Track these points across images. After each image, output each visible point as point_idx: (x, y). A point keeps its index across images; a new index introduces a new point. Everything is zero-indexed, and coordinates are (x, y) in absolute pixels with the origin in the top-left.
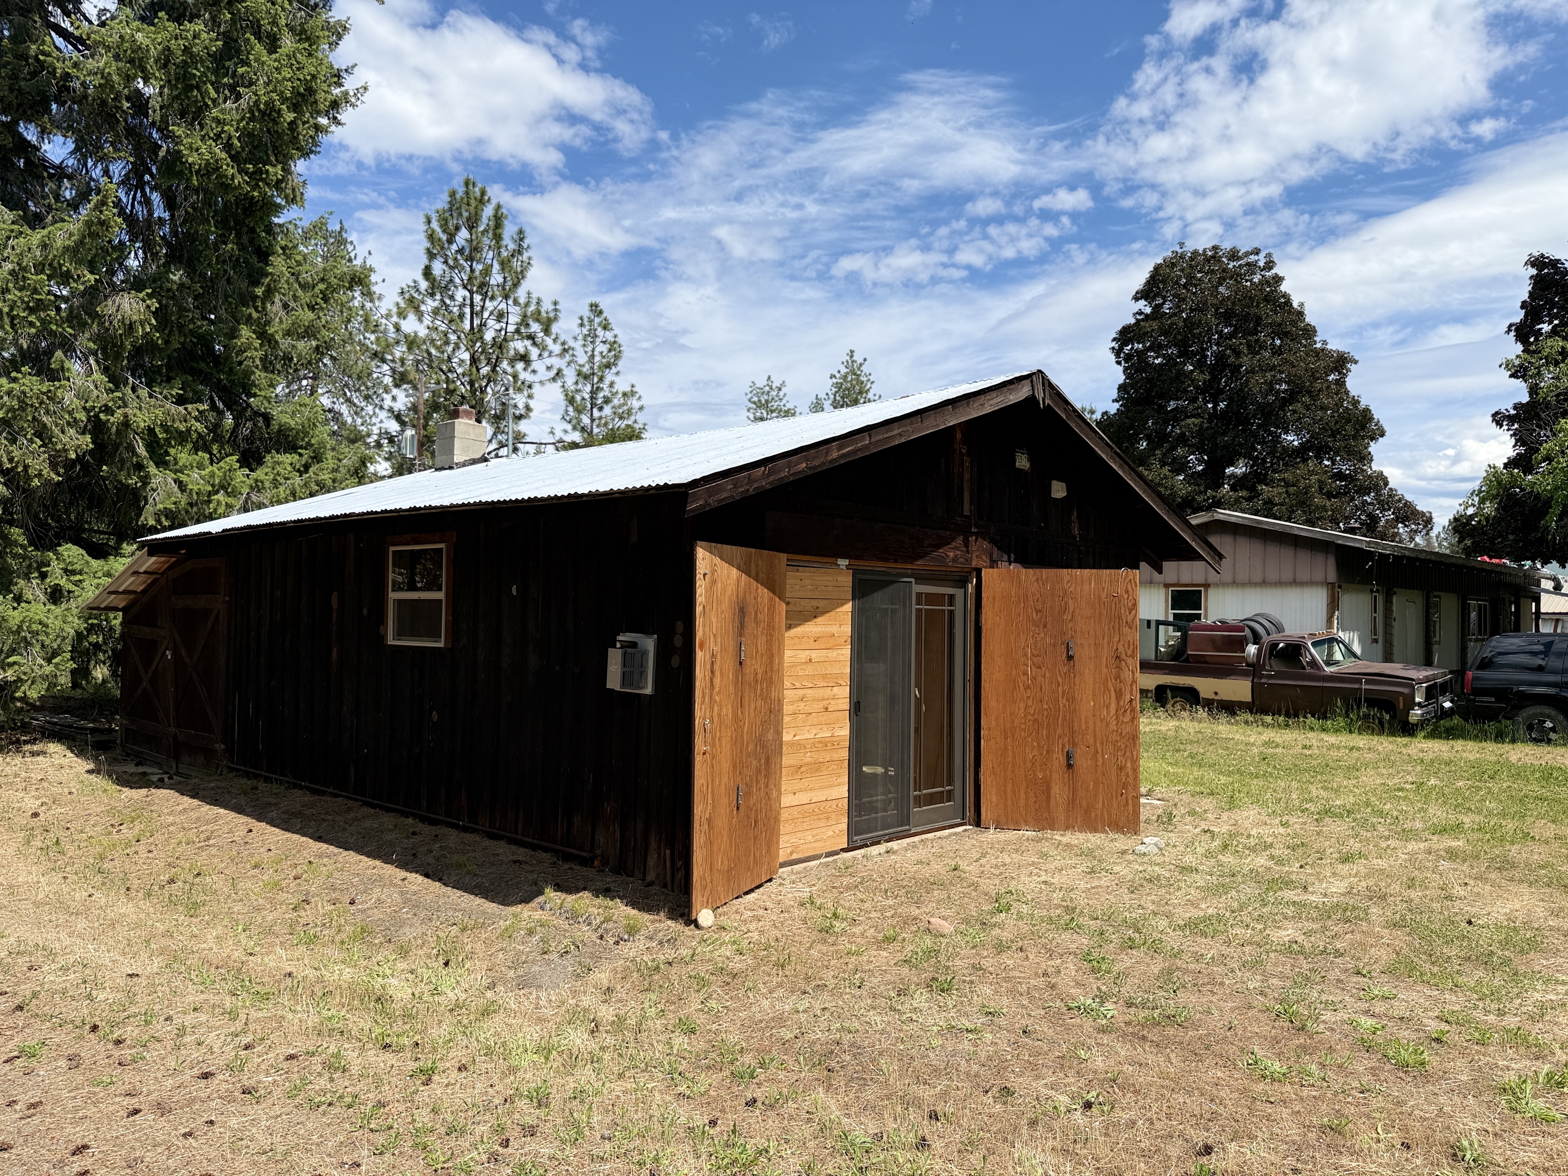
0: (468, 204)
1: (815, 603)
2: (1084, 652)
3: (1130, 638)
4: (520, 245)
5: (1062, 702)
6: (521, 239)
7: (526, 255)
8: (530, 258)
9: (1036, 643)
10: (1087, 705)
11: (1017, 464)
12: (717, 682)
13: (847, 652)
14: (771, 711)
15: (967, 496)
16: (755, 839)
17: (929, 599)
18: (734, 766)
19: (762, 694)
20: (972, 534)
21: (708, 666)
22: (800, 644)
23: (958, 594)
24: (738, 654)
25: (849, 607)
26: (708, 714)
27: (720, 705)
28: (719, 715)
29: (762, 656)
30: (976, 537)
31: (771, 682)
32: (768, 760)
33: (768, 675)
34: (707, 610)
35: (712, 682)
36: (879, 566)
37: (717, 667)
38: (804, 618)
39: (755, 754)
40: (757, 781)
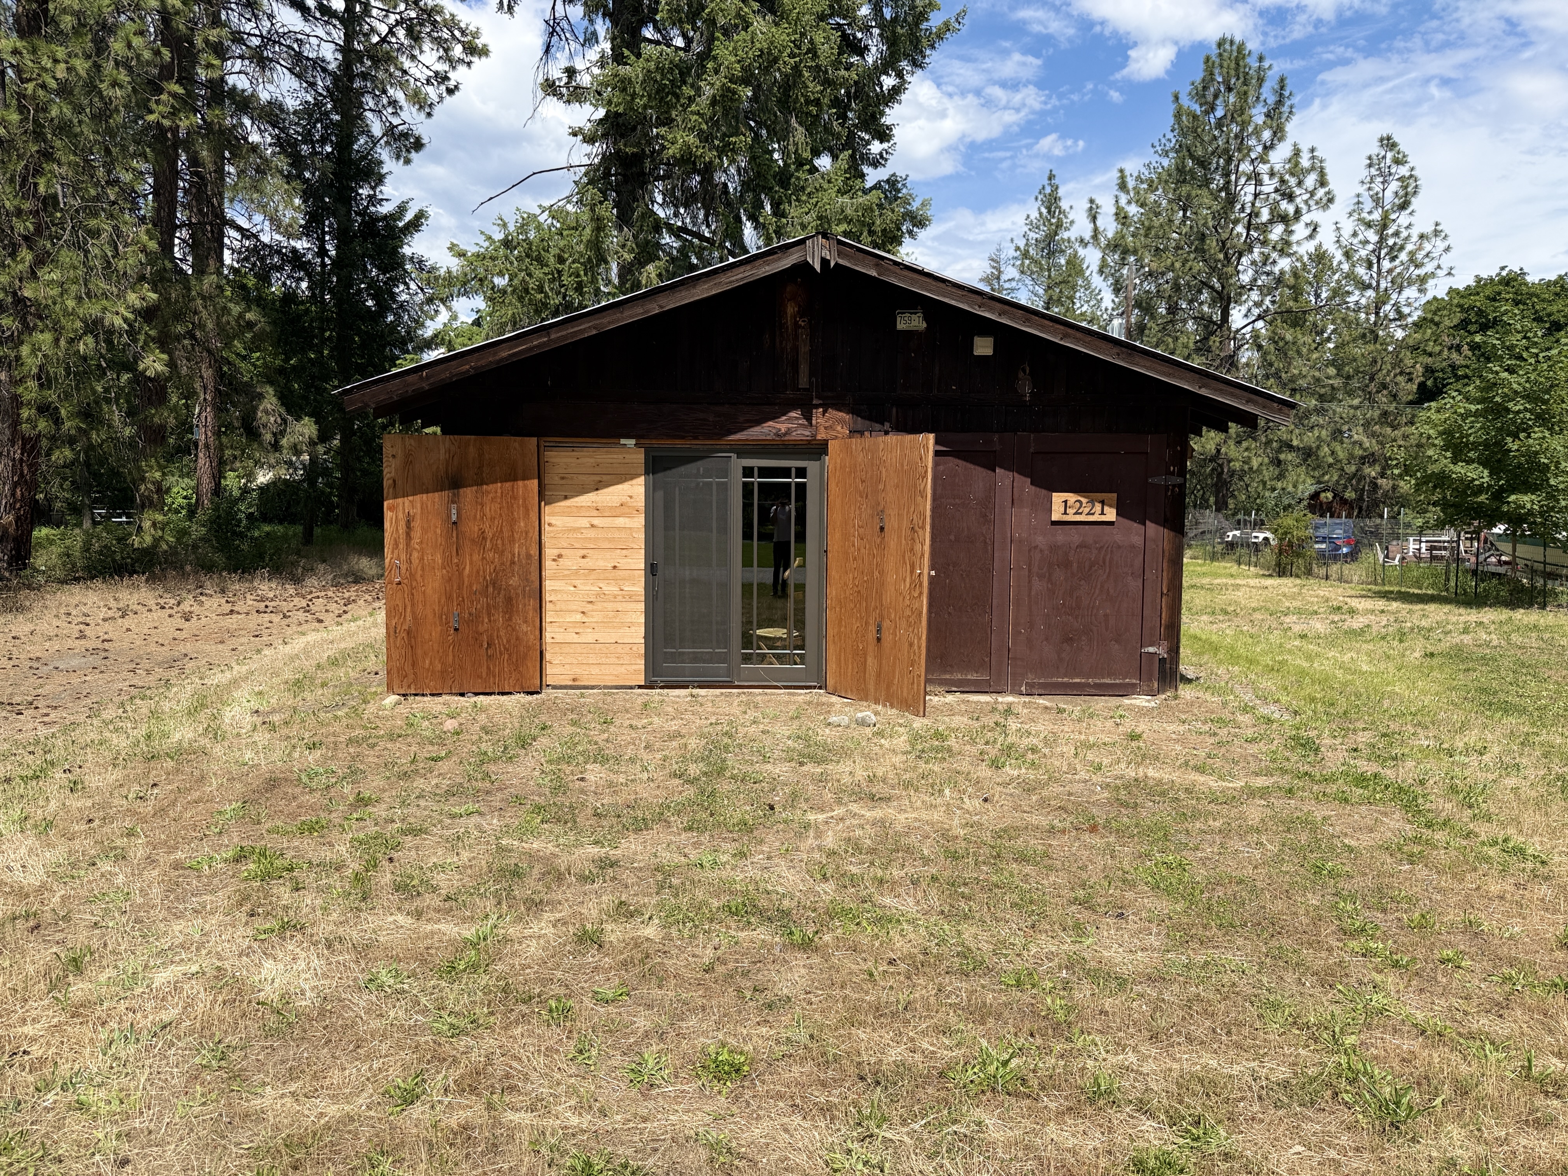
1: (598, 478)
2: (891, 523)
3: (921, 508)
4: (1281, 94)
5: (876, 573)
9: (860, 515)
10: (891, 578)
11: (901, 325)
12: (416, 535)
13: (639, 521)
14: (513, 563)
15: (804, 369)
16: (489, 657)
17: (765, 472)
18: (449, 598)
19: (495, 548)
20: (817, 407)
21: (402, 524)
22: (578, 512)
23: (812, 466)
24: (449, 516)
25: (641, 480)
26: (403, 557)
27: (422, 551)
28: (421, 559)
29: (493, 519)
30: (826, 407)
31: (512, 540)
32: (509, 600)
33: (506, 534)
34: (399, 483)
35: (408, 535)
36: (679, 443)
37: (416, 524)
38: (583, 490)
39: (484, 592)
40: (489, 615)
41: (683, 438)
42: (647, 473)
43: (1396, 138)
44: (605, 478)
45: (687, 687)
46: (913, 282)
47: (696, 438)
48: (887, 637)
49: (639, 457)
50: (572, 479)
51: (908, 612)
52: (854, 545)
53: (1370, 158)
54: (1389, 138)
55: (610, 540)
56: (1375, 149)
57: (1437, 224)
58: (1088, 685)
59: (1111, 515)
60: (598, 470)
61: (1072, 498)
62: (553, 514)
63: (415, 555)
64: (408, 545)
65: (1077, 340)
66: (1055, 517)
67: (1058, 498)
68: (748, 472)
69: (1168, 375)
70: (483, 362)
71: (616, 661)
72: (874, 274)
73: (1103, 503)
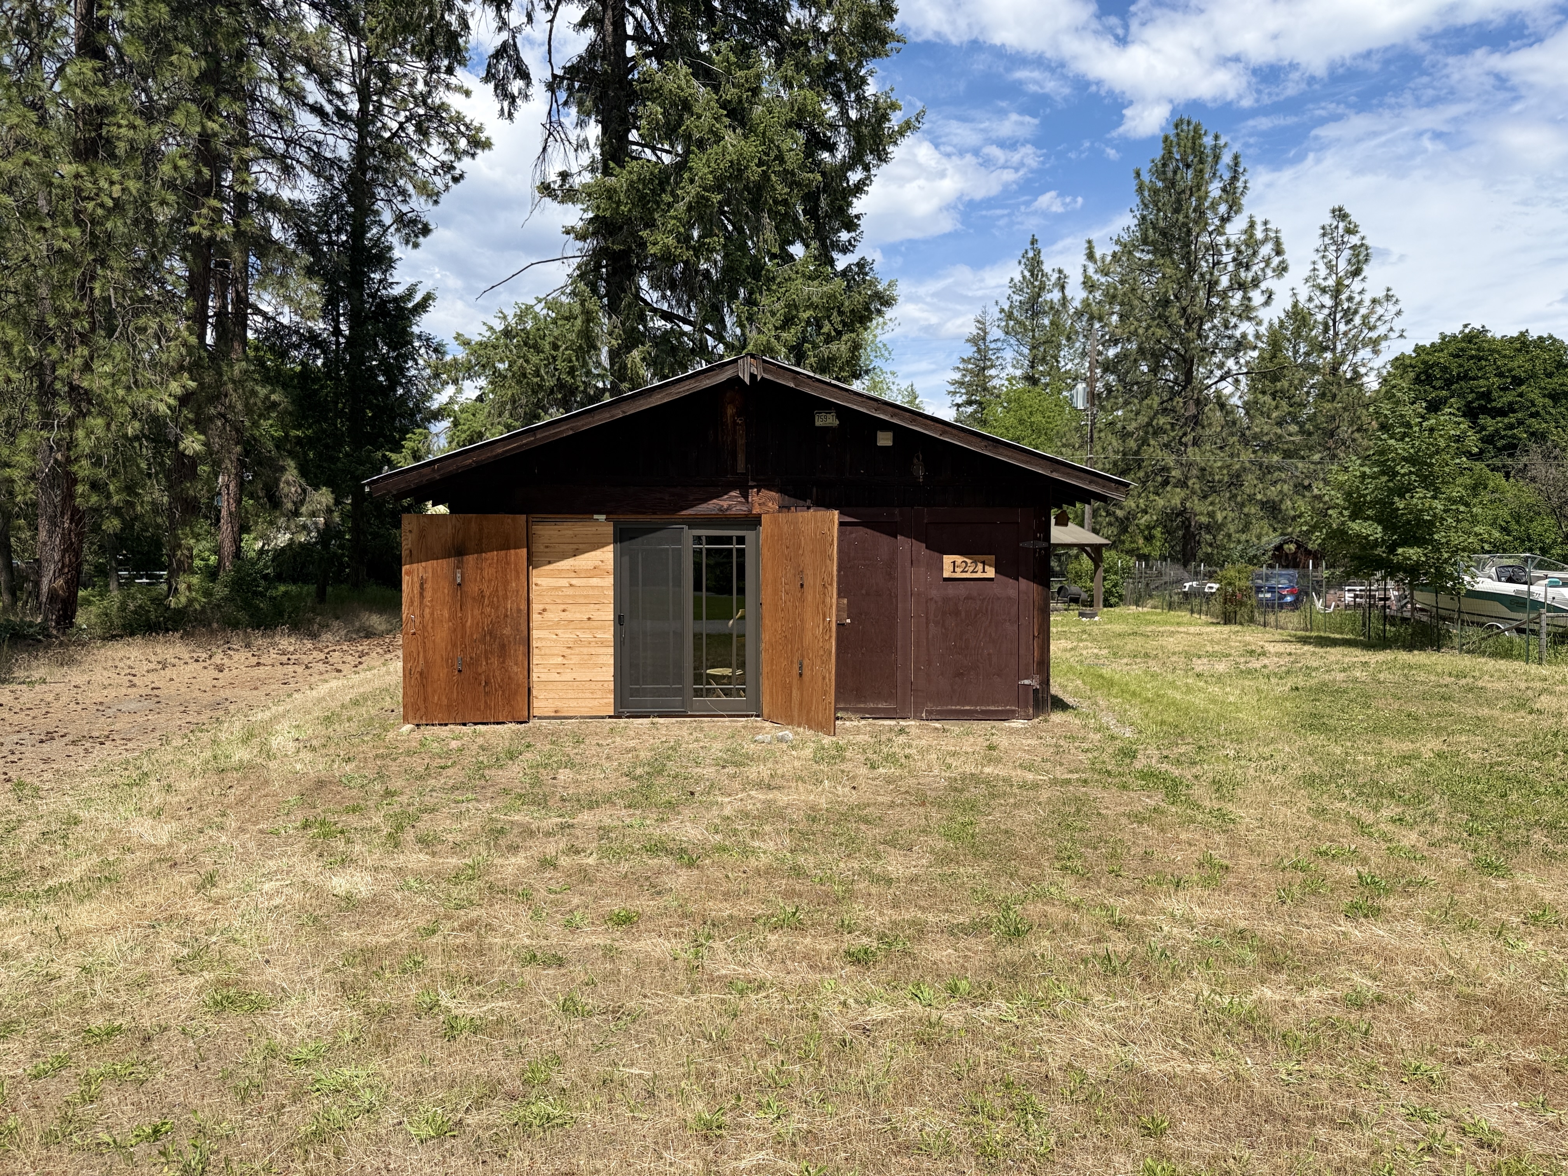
1: (575, 546)
2: (809, 581)
3: (830, 569)
4: (1236, 171)
5: (798, 621)
9: (786, 574)
10: (809, 624)
11: (819, 423)
12: (428, 595)
13: (609, 581)
14: (506, 616)
15: (741, 458)
16: (486, 693)
17: (711, 540)
18: (454, 645)
19: (491, 604)
20: (752, 487)
21: (417, 585)
22: (560, 574)
23: (749, 535)
24: (455, 579)
25: (611, 547)
26: (417, 612)
27: (433, 608)
28: (432, 614)
29: (490, 581)
30: (759, 489)
31: (506, 597)
32: (503, 647)
33: (501, 593)
34: (415, 552)
35: (422, 595)
36: (641, 518)
37: (428, 586)
38: (564, 557)
39: (483, 640)
40: (487, 659)
41: (644, 513)
42: (615, 542)
43: (1347, 210)
44: (581, 546)
45: (648, 717)
46: (824, 392)
47: (655, 513)
48: (807, 673)
49: (609, 529)
50: (555, 547)
51: (822, 652)
52: (781, 599)
53: (1323, 228)
54: (1340, 210)
55: (586, 596)
56: (1328, 220)
57: (1388, 290)
58: (976, 711)
59: (991, 573)
60: (575, 540)
61: (959, 559)
62: (539, 576)
63: (427, 610)
64: (421, 603)
65: (954, 436)
66: (946, 574)
67: (948, 559)
68: (698, 539)
69: (1026, 463)
70: (483, 457)
71: (591, 696)
72: (792, 385)
73: (984, 563)
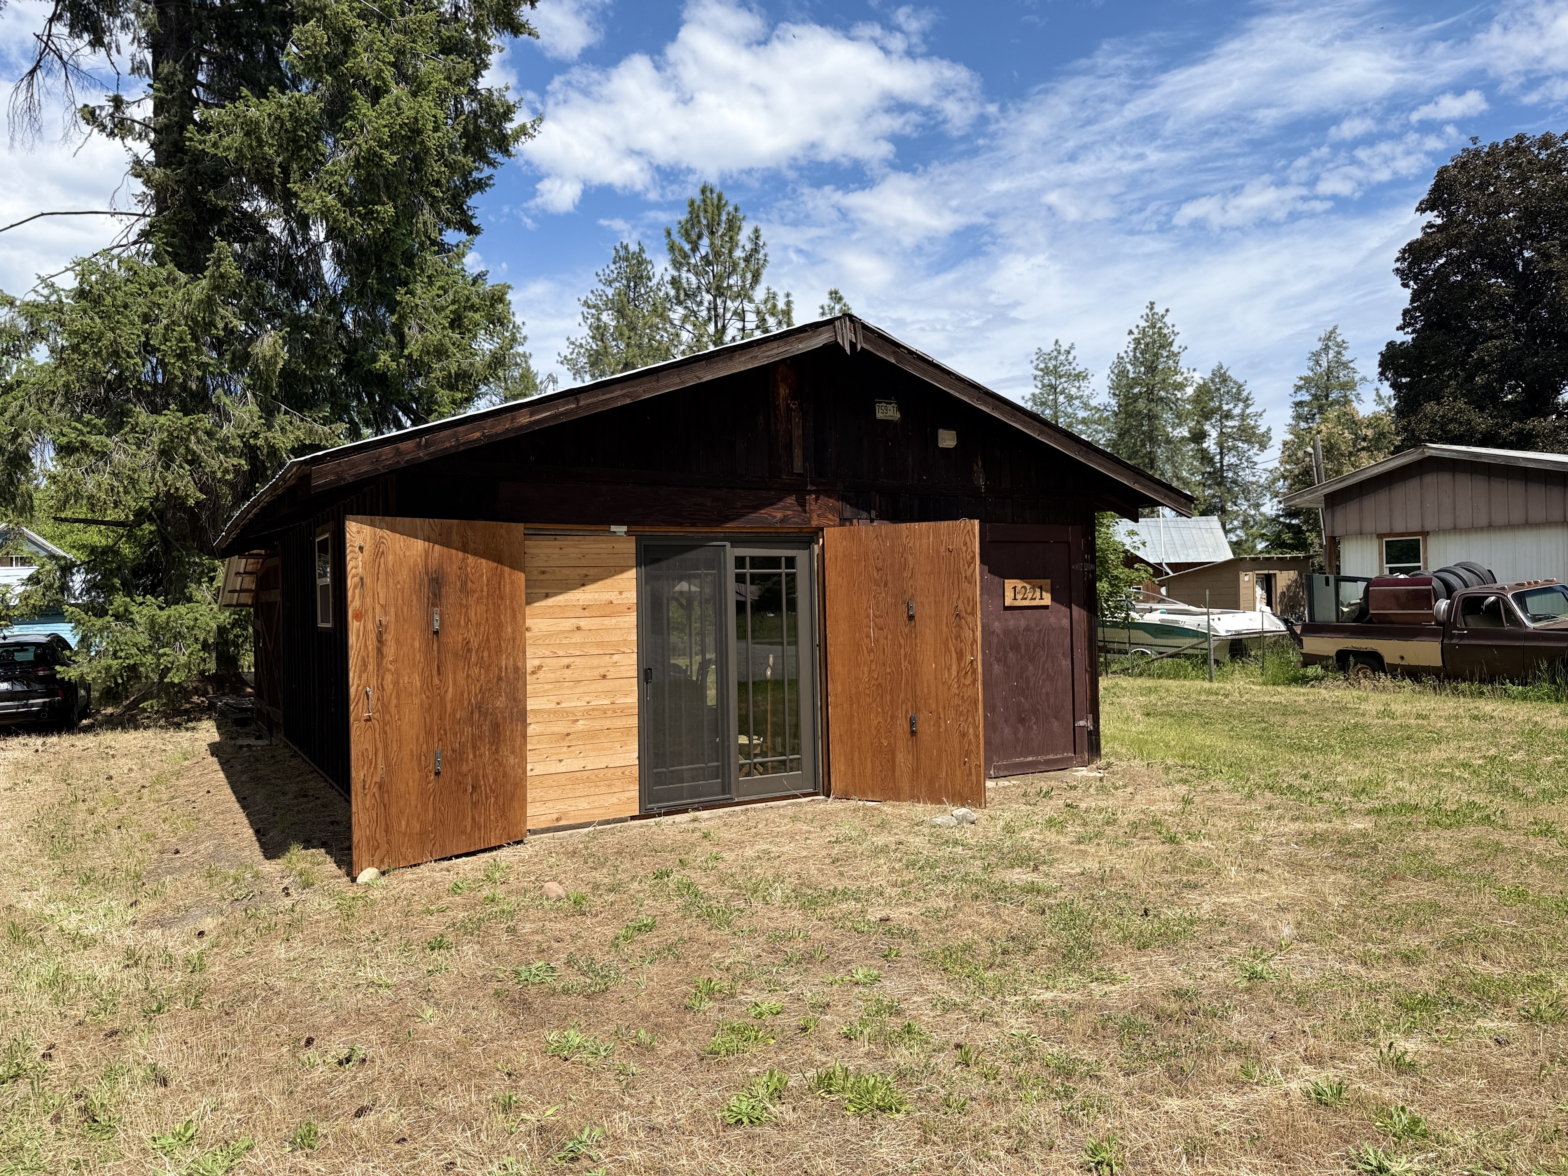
0: (706, 211)
1: (583, 571)
2: (924, 610)
3: (969, 594)
4: (756, 244)
5: (905, 664)
6: (757, 238)
7: (762, 252)
8: (766, 255)
9: (877, 604)
10: (929, 667)
11: (879, 415)
12: (390, 651)
13: (631, 619)
14: (500, 679)
15: (798, 453)
16: (475, 804)
17: (756, 562)
18: (429, 732)
19: (480, 662)
20: (810, 492)
21: (372, 636)
22: (563, 612)
23: (801, 556)
24: (429, 622)
25: (632, 573)
26: (374, 682)
27: (397, 674)
28: (396, 683)
29: (478, 625)
30: (818, 493)
31: (499, 650)
32: (496, 727)
33: (493, 644)
34: (368, 581)
35: (379, 651)
36: (673, 531)
37: (389, 637)
38: (567, 586)
39: (470, 721)
40: (475, 748)
41: (680, 524)
42: (638, 565)
44: (592, 571)
45: (685, 811)
46: (925, 373)
47: (693, 525)
48: (925, 729)
49: (629, 547)
50: (554, 573)
51: (956, 701)
52: (868, 636)
53: (822, 307)
54: (836, 293)
55: (599, 644)
59: (1047, 600)
60: (584, 562)
61: (1019, 583)
62: (534, 616)
63: (389, 678)
64: (379, 665)
65: (1050, 437)
66: (1008, 602)
67: (1009, 584)
68: (740, 562)
69: (1113, 472)
71: (607, 790)
72: (893, 361)
73: (1041, 588)
